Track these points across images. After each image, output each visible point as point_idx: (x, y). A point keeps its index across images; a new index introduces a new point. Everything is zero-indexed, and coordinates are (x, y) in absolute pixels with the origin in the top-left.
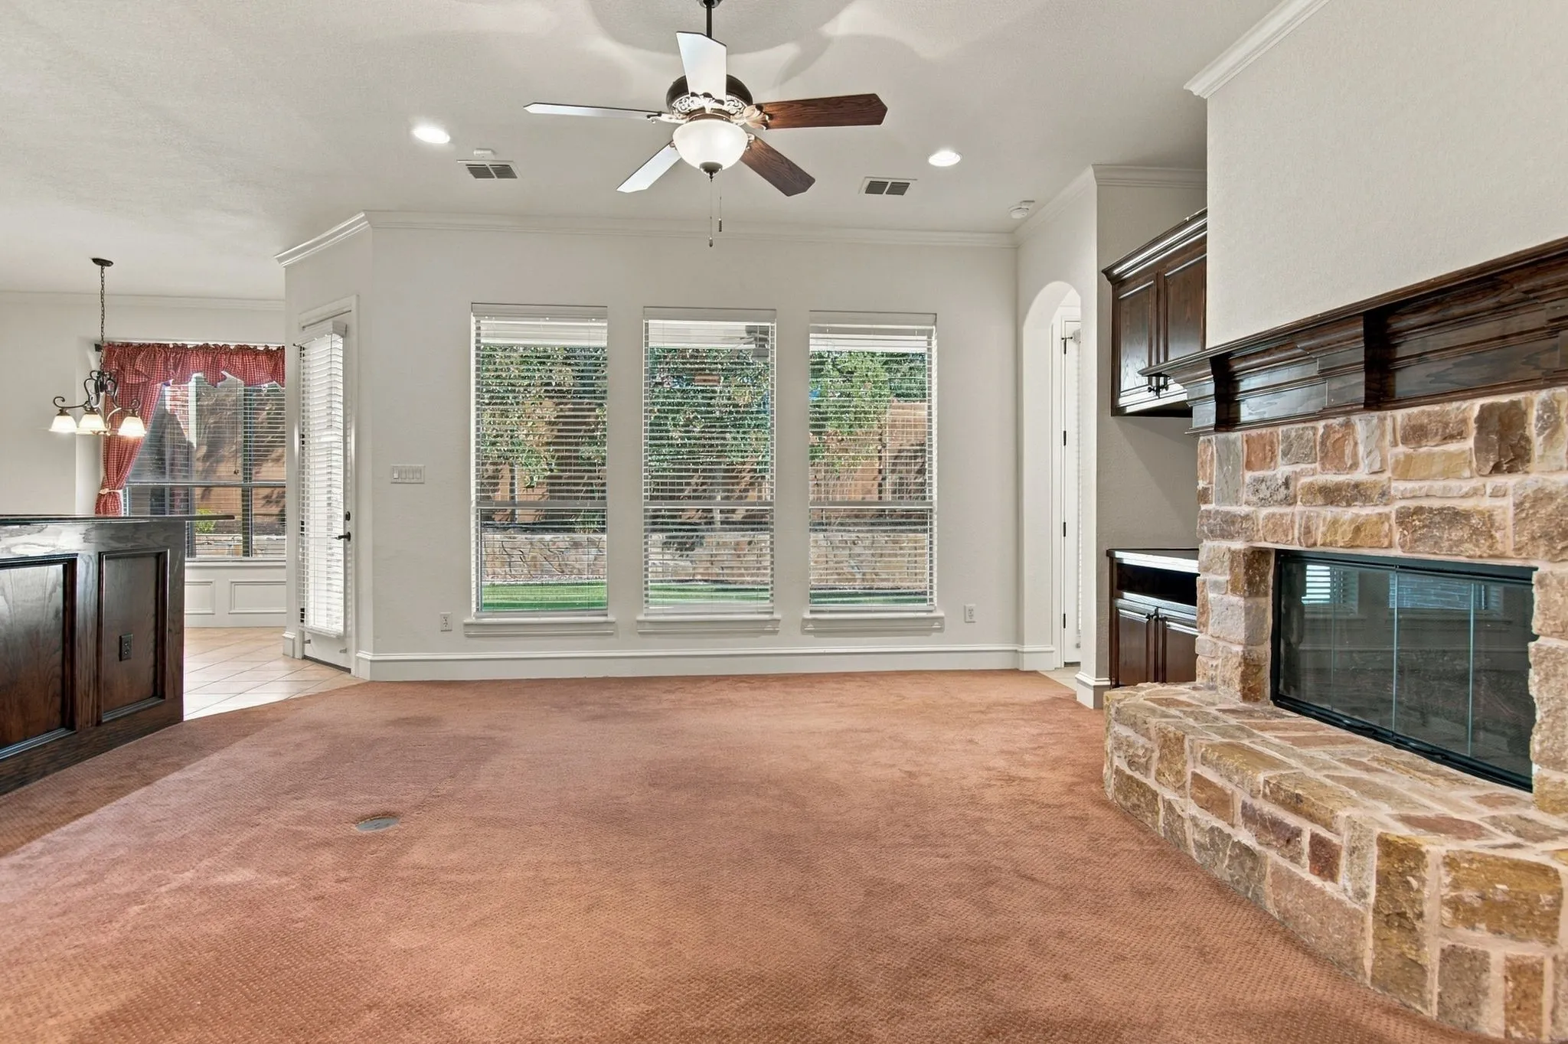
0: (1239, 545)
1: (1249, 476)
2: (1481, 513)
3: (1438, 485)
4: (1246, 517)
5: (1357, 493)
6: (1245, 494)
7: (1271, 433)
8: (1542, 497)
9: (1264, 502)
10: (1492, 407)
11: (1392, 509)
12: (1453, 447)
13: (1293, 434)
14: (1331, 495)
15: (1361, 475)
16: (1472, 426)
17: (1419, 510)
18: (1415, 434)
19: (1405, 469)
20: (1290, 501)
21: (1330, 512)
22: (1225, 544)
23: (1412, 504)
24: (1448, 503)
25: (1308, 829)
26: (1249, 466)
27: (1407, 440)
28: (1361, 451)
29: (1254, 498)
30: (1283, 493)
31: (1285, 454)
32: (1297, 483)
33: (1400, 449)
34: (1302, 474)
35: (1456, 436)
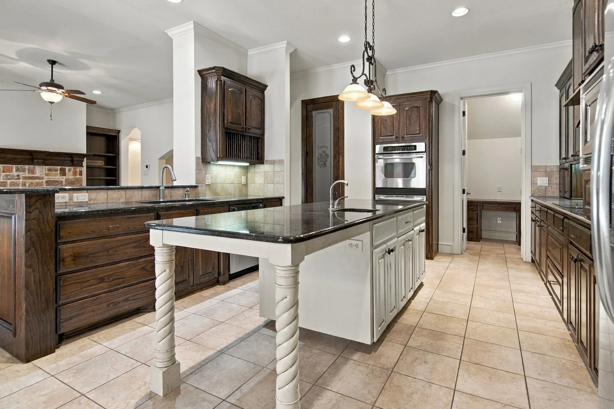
1: (3, 174)
2: (60, 181)
3: (53, 177)
4: (4, 182)
5: (37, 178)
6: (2, 178)
7: (12, 166)
8: (68, 179)
9: (9, 179)
10: (62, 167)
11: (44, 181)
13: (19, 167)
14: (30, 178)
15: (37, 175)
16: (59, 169)
18: (50, 170)
19: (47, 175)
20: (19, 179)
21: (30, 181)
23: (49, 180)
24: (55, 180)
26: (3, 172)
27: (48, 170)
28: (37, 172)
29: (6, 178)
30: (17, 177)
31: (17, 171)
32: (21, 177)
33: (47, 172)
34: (22, 174)
35: (56, 171)
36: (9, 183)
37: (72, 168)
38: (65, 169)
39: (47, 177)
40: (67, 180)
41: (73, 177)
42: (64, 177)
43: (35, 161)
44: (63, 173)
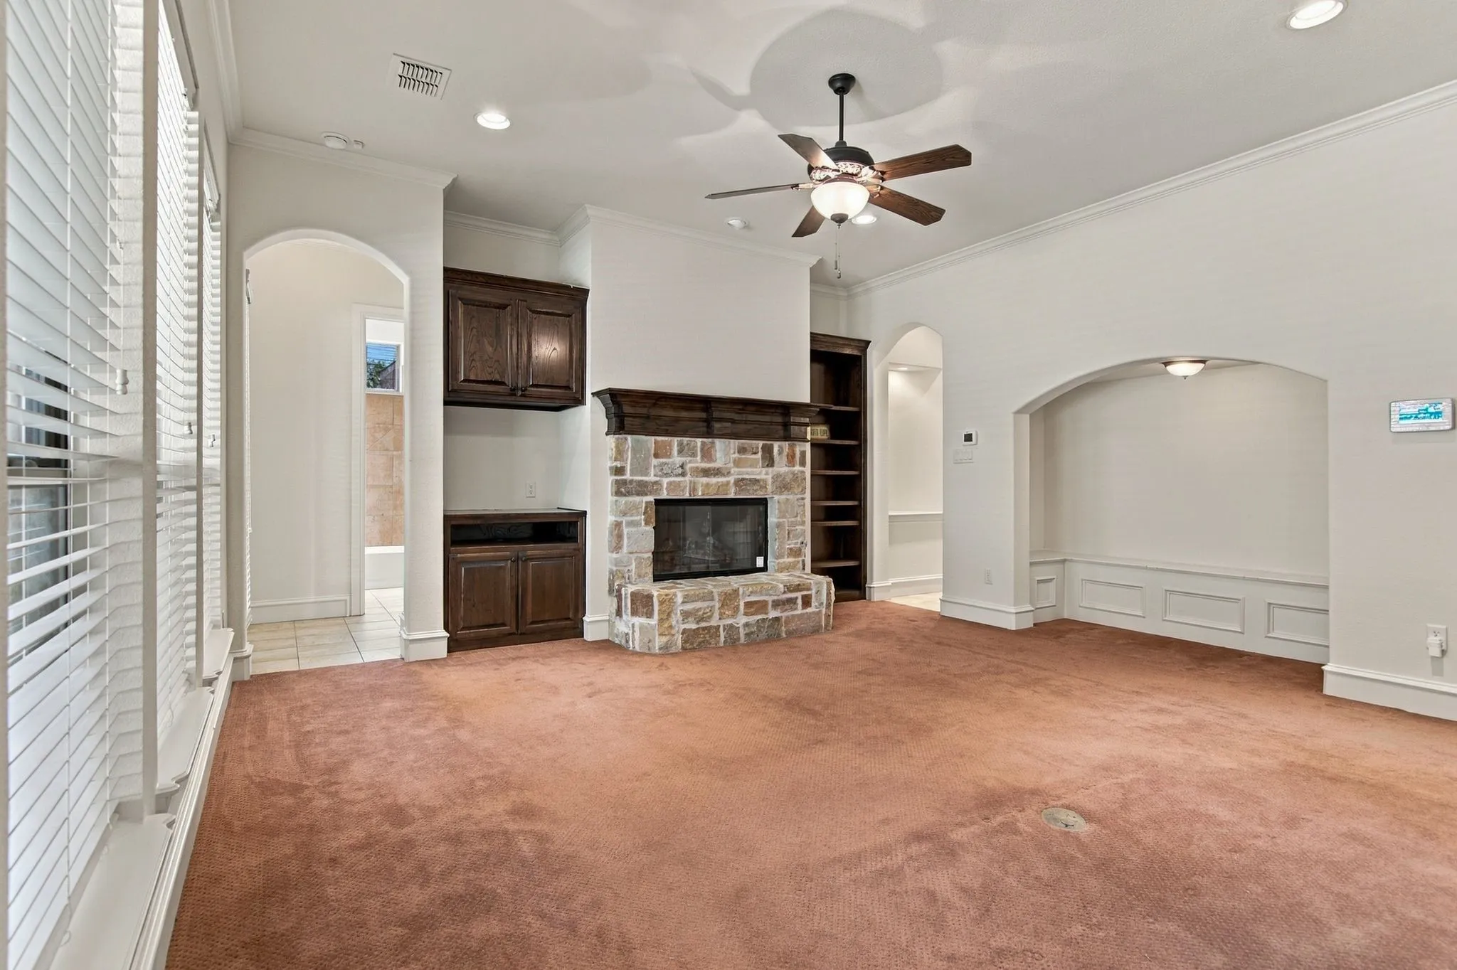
0: (651, 498)
1: (655, 462)
3: (749, 470)
4: (656, 483)
5: (717, 472)
6: (652, 472)
7: (671, 440)
9: (667, 475)
10: (766, 444)
11: (731, 479)
12: (754, 456)
13: (685, 442)
14: (706, 473)
15: (718, 464)
16: (760, 450)
17: (743, 479)
18: (742, 450)
19: (737, 463)
20: (683, 474)
21: (705, 480)
22: (637, 499)
23: (740, 477)
24: (753, 477)
25: (799, 595)
26: (656, 456)
27: (739, 452)
28: (718, 455)
29: (660, 473)
30: (680, 471)
31: (680, 452)
32: (688, 466)
33: (736, 455)
34: (690, 462)
35: (755, 453)
36: (665, 486)
37: (786, 444)
38: (771, 447)
39: (737, 469)
40: (776, 477)
41: (786, 469)
42: (770, 470)
43: (717, 425)
44: (769, 461)
